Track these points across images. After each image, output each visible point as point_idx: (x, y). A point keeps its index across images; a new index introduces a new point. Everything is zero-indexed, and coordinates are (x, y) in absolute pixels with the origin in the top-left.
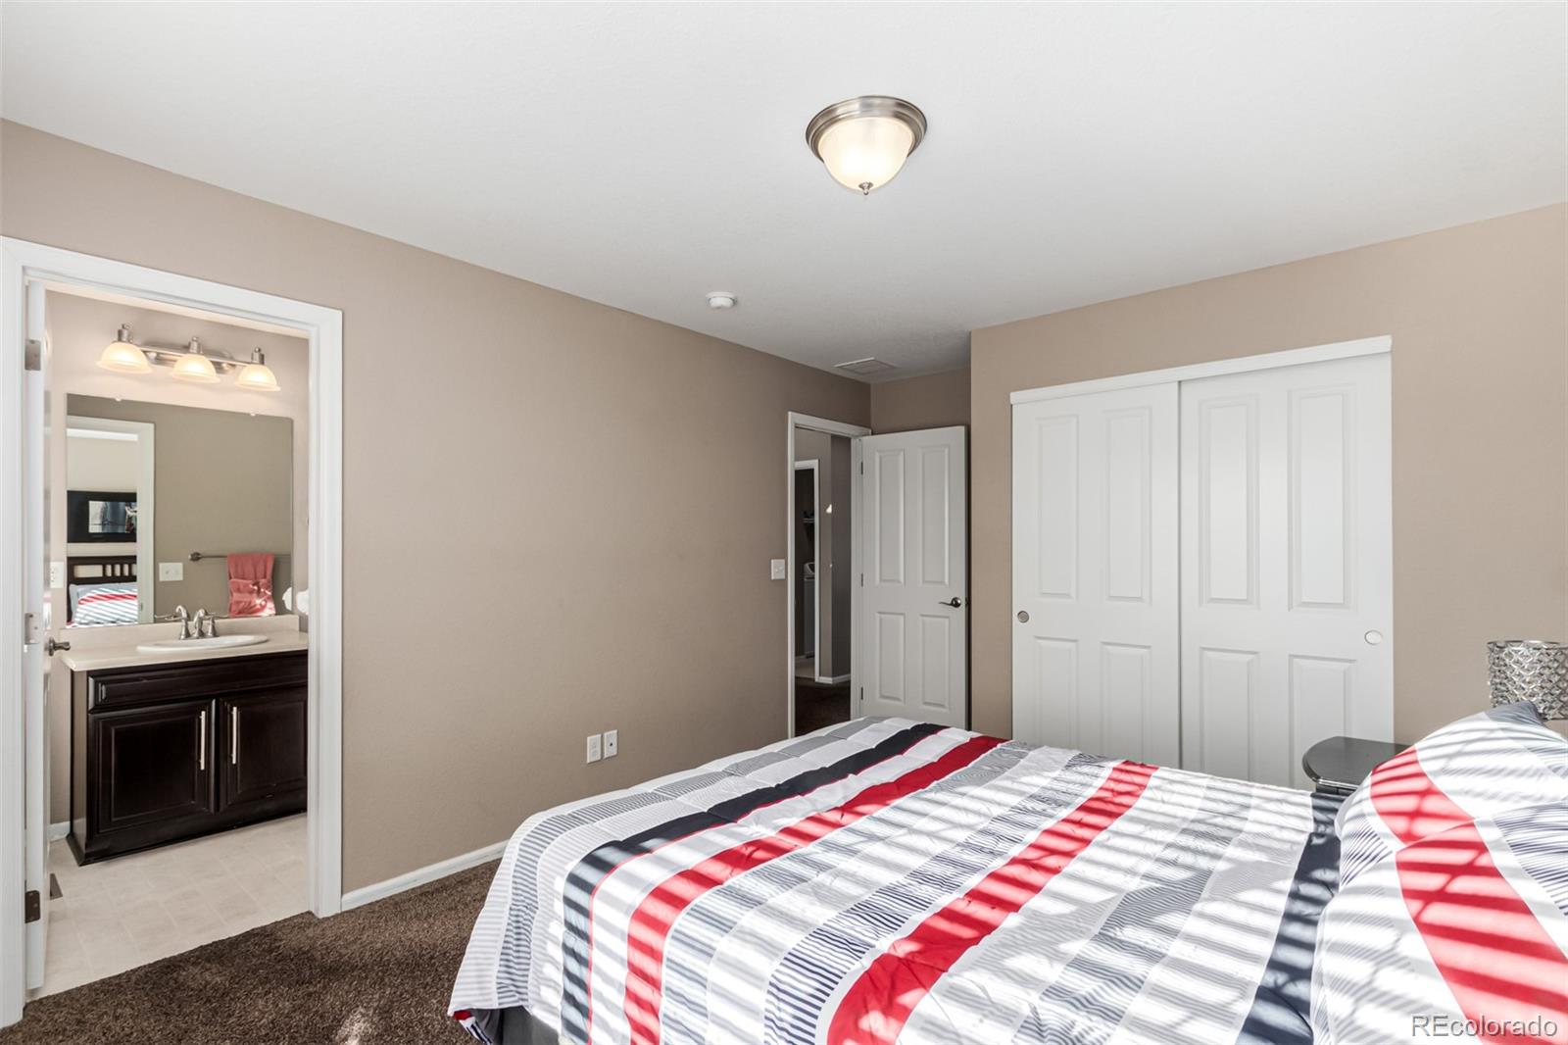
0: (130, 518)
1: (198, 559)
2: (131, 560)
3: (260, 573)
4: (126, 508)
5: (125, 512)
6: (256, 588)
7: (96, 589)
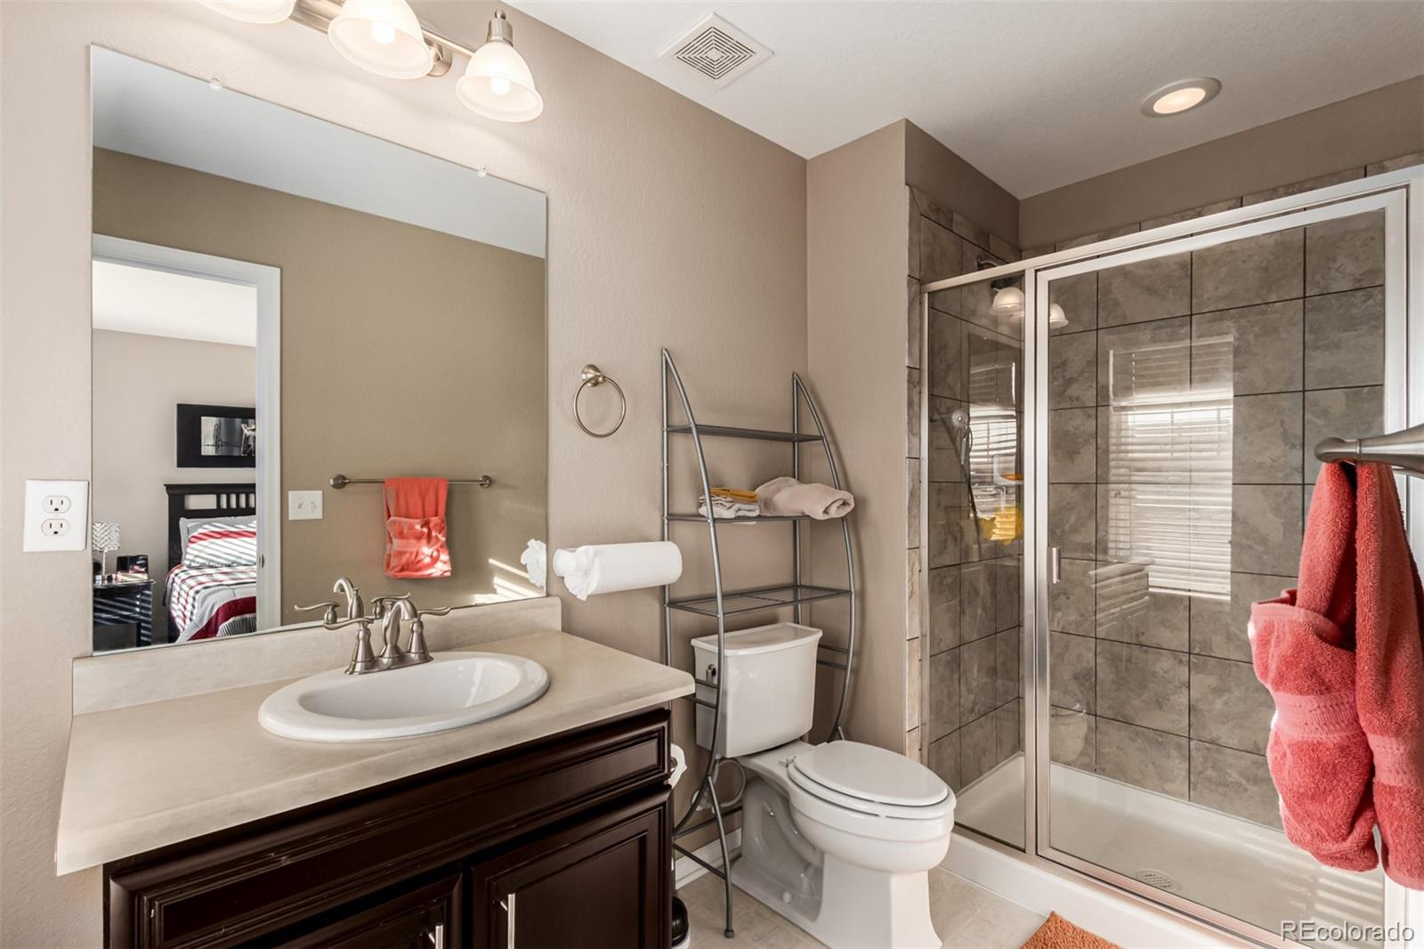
0: (247, 438)
1: (344, 485)
2: (250, 489)
3: (430, 509)
4: (243, 426)
5: (242, 431)
6: (425, 530)
7: (209, 524)
